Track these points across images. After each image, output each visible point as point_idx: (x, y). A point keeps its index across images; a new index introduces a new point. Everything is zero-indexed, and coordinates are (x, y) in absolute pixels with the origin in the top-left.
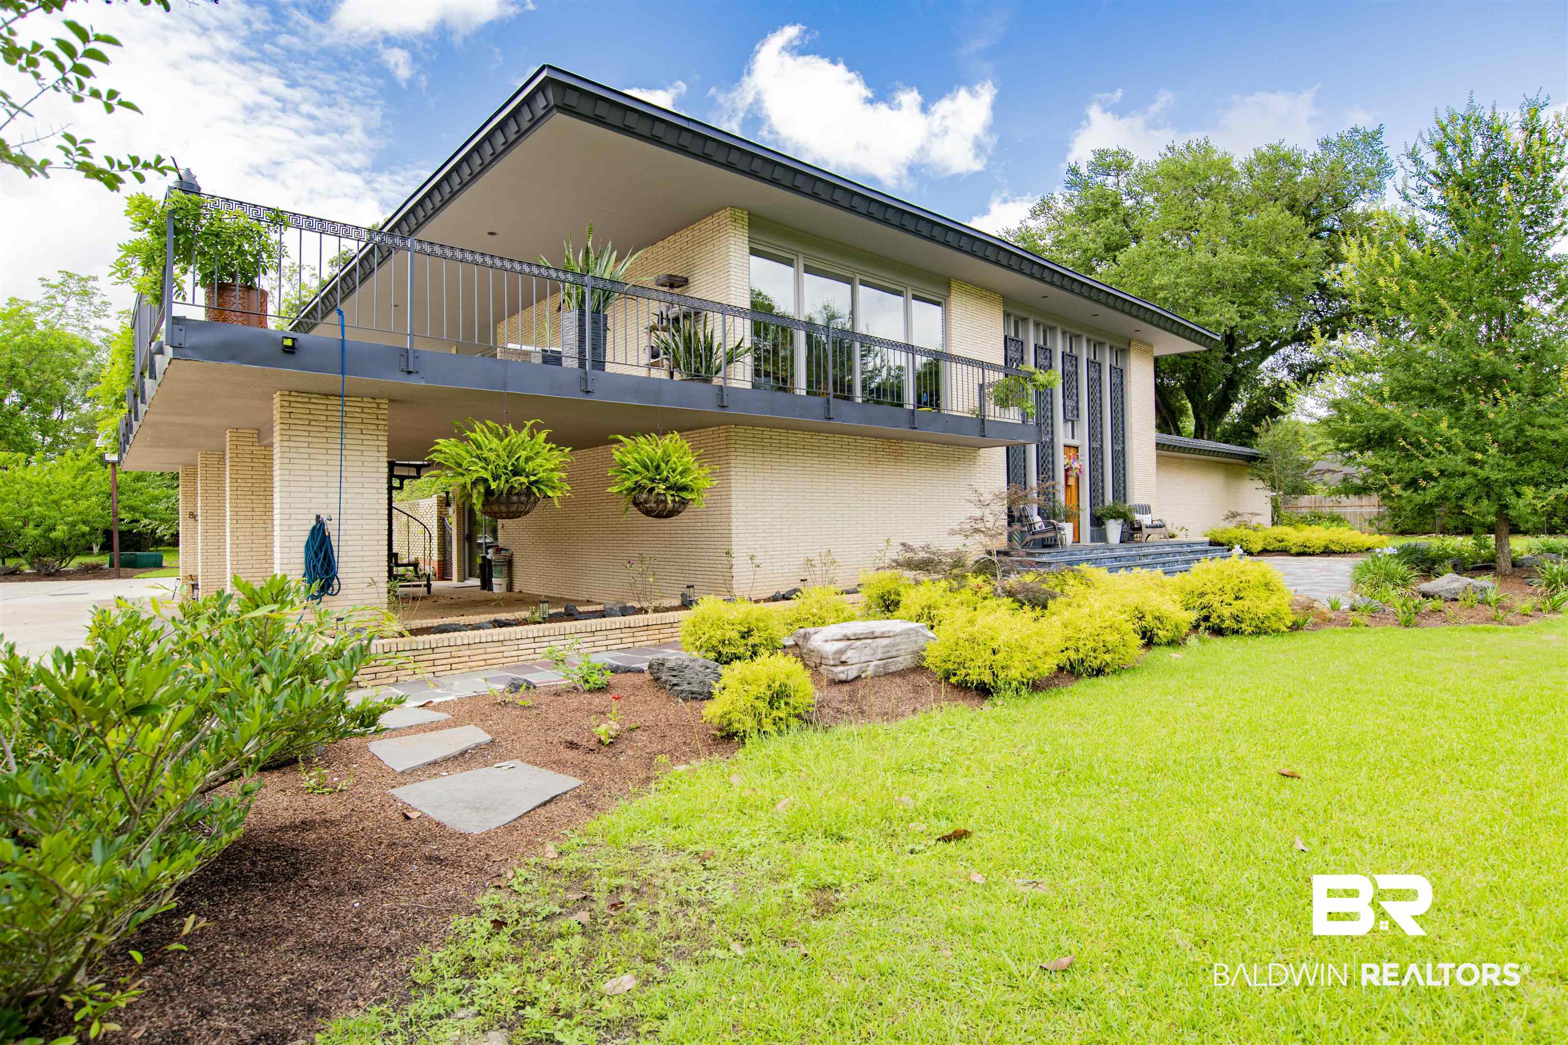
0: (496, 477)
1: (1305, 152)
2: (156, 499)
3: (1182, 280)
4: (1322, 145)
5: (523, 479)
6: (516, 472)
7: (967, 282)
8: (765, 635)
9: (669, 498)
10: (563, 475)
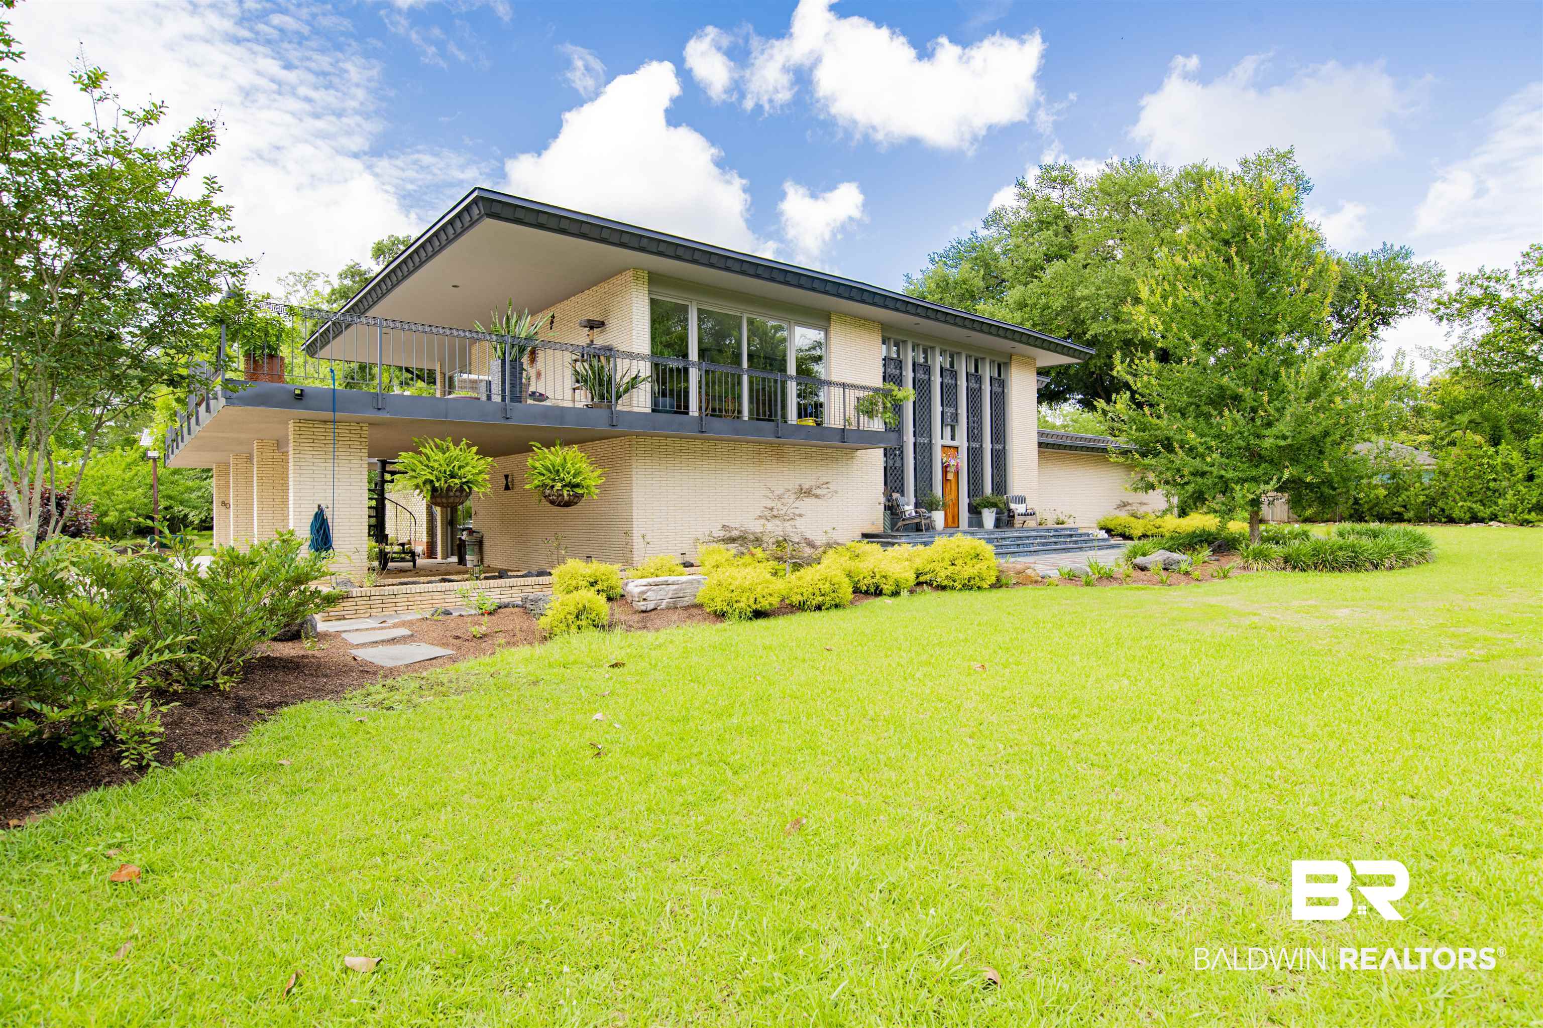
0: (438, 480)
1: (1227, 170)
2: (191, 490)
3: (1103, 292)
4: (1241, 164)
5: (457, 481)
6: (453, 476)
7: (846, 315)
8: (605, 584)
9: (565, 493)
10: (487, 477)
